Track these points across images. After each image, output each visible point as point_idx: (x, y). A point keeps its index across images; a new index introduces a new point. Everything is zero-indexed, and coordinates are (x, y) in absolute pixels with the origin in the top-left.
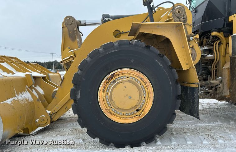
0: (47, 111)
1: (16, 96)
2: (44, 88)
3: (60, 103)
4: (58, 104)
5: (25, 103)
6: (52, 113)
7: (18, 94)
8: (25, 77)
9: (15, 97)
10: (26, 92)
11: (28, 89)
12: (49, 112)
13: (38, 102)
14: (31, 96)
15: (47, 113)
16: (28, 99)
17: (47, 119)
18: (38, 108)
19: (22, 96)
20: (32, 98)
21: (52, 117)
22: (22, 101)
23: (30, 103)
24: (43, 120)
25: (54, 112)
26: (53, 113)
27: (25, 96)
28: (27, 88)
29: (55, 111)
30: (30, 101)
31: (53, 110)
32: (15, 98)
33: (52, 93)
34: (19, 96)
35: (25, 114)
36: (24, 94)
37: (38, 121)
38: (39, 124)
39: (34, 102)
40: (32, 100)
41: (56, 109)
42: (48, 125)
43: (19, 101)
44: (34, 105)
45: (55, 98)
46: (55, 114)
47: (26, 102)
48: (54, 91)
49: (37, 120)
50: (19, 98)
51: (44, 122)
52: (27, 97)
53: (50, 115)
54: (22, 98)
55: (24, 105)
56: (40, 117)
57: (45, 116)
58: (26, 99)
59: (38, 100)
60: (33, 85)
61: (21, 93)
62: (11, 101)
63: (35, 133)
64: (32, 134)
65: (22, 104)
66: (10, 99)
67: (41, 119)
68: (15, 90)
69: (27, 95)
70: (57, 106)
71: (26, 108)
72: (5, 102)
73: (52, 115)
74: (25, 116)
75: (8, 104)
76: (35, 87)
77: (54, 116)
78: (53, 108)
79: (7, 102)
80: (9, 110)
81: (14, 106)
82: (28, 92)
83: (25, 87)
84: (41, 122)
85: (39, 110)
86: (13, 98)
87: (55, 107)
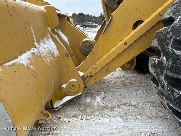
0: (79, 72)
1: (37, 45)
2: (69, 34)
3: (99, 62)
5: (50, 60)
6: (86, 77)
7: (38, 42)
8: (46, 11)
9: (35, 48)
10: (49, 38)
11: (50, 34)
12: (81, 74)
13: (67, 58)
14: (56, 48)
15: (79, 75)
16: (53, 52)
17: (80, 85)
18: (67, 67)
19: (46, 46)
20: (57, 51)
21: (85, 82)
22: (46, 57)
23: (56, 59)
24: (73, 86)
25: (89, 75)
26: (87, 76)
27: (48, 46)
28: (49, 32)
29: (90, 73)
30: (56, 56)
31: (88, 72)
32: (35, 50)
34: (40, 47)
35: (52, 80)
36: (46, 42)
37: (65, 87)
39: (61, 58)
40: (58, 53)
42: (80, 93)
43: (43, 56)
45: (93, 53)
47: (52, 58)
48: (84, 40)
49: (64, 86)
50: (41, 51)
51: (75, 89)
52: (51, 48)
53: (83, 79)
54: (45, 51)
55: (50, 63)
56: (69, 82)
57: (76, 81)
58: (51, 53)
59: (67, 55)
60: (56, 29)
61: (43, 39)
62: (29, 59)
63: (61, 105)
64: (57, 108)
65: (47, 63)
66: (25, 52)
67: (70, 85)
68: (33, 32)
69: (51, 44)
70: (94, 66)
71: (53, 69)
72: (16, 60)
73: (85, 79)
74: (53, 85)
75: (23, 65)
76: (57, 32)
77: (87, 80)
78: (88, 68)
79: (21, 62)
80: (27, 83)
81: (35, 71)
82: (51, 39)
83: (47, 29)
84: (71, 89)
85: (68, 70)
86: (32, 51)
87: (92, 67)
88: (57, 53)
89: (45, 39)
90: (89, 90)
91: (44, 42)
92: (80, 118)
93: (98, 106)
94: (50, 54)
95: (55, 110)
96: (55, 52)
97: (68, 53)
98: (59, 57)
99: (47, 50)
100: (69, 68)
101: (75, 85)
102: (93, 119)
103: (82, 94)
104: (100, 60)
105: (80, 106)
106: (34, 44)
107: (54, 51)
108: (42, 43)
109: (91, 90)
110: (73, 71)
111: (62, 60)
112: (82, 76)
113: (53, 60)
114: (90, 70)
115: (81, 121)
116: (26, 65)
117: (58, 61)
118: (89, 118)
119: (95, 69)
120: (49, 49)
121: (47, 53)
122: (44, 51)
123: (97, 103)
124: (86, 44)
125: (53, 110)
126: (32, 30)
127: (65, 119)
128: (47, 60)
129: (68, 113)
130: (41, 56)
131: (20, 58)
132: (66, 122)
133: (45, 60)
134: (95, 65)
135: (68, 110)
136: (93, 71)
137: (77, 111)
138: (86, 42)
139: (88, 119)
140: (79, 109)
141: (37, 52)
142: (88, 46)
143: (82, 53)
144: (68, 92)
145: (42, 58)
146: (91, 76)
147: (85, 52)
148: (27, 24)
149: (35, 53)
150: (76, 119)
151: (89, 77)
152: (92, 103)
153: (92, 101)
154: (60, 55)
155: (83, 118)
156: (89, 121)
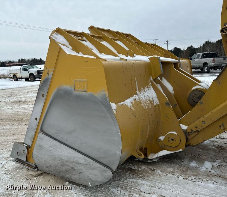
0: (181, 125)
2: (174, 82)
3: (210, 114)
4: (206, 116)
5: (149, 107)
6: (190, 131)
7: (140, 90)
8: (150, 62)
9: (136, 96)
10: (150, 87)
11: (152, 83)
12: (184, 127)
13: (167, 107)
14: (156, 96)
15: (181, 128)
16: (152, 100)
17: (181, 140)
18: (167, 117)
19: (146, 94)
20: (157, 99)
21: (189, 138)
22: (145, 104)
23: (155, 107)
24: (173, 140)
25: (194, 130)
26: (192, 130)
27: (148, 94)
28: (151, 81)
29: (196, 127)
30: (155, 104)
31: (192, 126)
32: (137, 97)
33: (190, 92)
34: (141, 95)
35: (148, 125)
36: (147, 91)
37: (162, 140)
38: (165, 145)
39: (160, 107)
40: (158, 102)
41: (198, 124)
42: (181, 150)
43: (142, 102)
44: (160, 110)
45: (201, 103)
46: (196, 134)
47: (150, 106)
48: (194, 88)
49: (162, 138)
50: (141, 98)
51: (174, 144)
52: (151, 96)
53: (185, 134)
54: (145, 98)
55: (148, 110)
56: (167, 134)
57: (176, 134)
58: (150, 100)
59: (167, 104)
60: (159, 77)
61: (144, 88)
62: (131, 103)
63: (156, 158)
64: (152, 160)
65: (145, 109)
66: (129, 98)
67: (169, 138)
68: (136, 83)
69: (151, 93)
70: (202, 119)
71: (150, 115)
72: (124, 102)
73: (189, 134)
74: (148, 129)
75: (128, 106)
76: (160, 80)
77: (193, 135)
78: (194, 122)
79: (127, 104)
80: (129, 118)
81: (135, 112)
82: (152, 88)
83: (149, 78)
84: (169, 142)
85: (167, 121)
86: (134, 97)
87: (199, 120)
88: (156, 101)
89: (146, 89)
90: (199, 155)
91: (145, 90)
92: (177, 176)
93: (206, 172)
94: (149, 102)
95: (149, 161)
96: (154, 101)
97: (169, 102)
98: (158, 106)
99: (146, 98)
100: (169, 119)
101: (175, 138)
102: (192, 180)
103: (183, 151)
104: (211, 112)
105: (180, 166)
106: (137, 92)
107: (154, 99)
108: (143, 92)
109: (201, 155)
110: (173, 122)
111: (161, 109)
112: (185, 130)
113: (151, 107)
114: (196, 123)
115: (178, 178)
116: (129, 106)
117: (156, 109)
118: (189, 178)
119: (204, 122)
120: (149, 97)
121: (146, 100)
122: (143, 98)
123: (205, 169)
124: (196, 93)
125: (147, 161)
126: (136, 81)
127: (159, 172)
128: (145, 106)
129: (164, 169)
130: (140, 102)
131: (126, 101)
132: (159, 175)
133: (144, 105)
134: (204, 117)
135: (163, 166)
136: (200, 125)
137: (175, 170)
138: (196, 90)
139: (186, 179)
140: (177, 169)
141: (138, 98)
142: (198, 96)
143: (190, 104)
144: (166, 146)
145: (141, 104)
146: (197, 132)
147: (194, 102)
148: (133, 77)
149: (136, 99)
150: (171, 175)
151: (195, 133)
152: (198, 167)
153: (199, 166)
154: (160, 104)
155: (181, 176)
156: (187, 180)
